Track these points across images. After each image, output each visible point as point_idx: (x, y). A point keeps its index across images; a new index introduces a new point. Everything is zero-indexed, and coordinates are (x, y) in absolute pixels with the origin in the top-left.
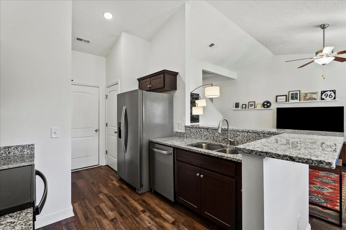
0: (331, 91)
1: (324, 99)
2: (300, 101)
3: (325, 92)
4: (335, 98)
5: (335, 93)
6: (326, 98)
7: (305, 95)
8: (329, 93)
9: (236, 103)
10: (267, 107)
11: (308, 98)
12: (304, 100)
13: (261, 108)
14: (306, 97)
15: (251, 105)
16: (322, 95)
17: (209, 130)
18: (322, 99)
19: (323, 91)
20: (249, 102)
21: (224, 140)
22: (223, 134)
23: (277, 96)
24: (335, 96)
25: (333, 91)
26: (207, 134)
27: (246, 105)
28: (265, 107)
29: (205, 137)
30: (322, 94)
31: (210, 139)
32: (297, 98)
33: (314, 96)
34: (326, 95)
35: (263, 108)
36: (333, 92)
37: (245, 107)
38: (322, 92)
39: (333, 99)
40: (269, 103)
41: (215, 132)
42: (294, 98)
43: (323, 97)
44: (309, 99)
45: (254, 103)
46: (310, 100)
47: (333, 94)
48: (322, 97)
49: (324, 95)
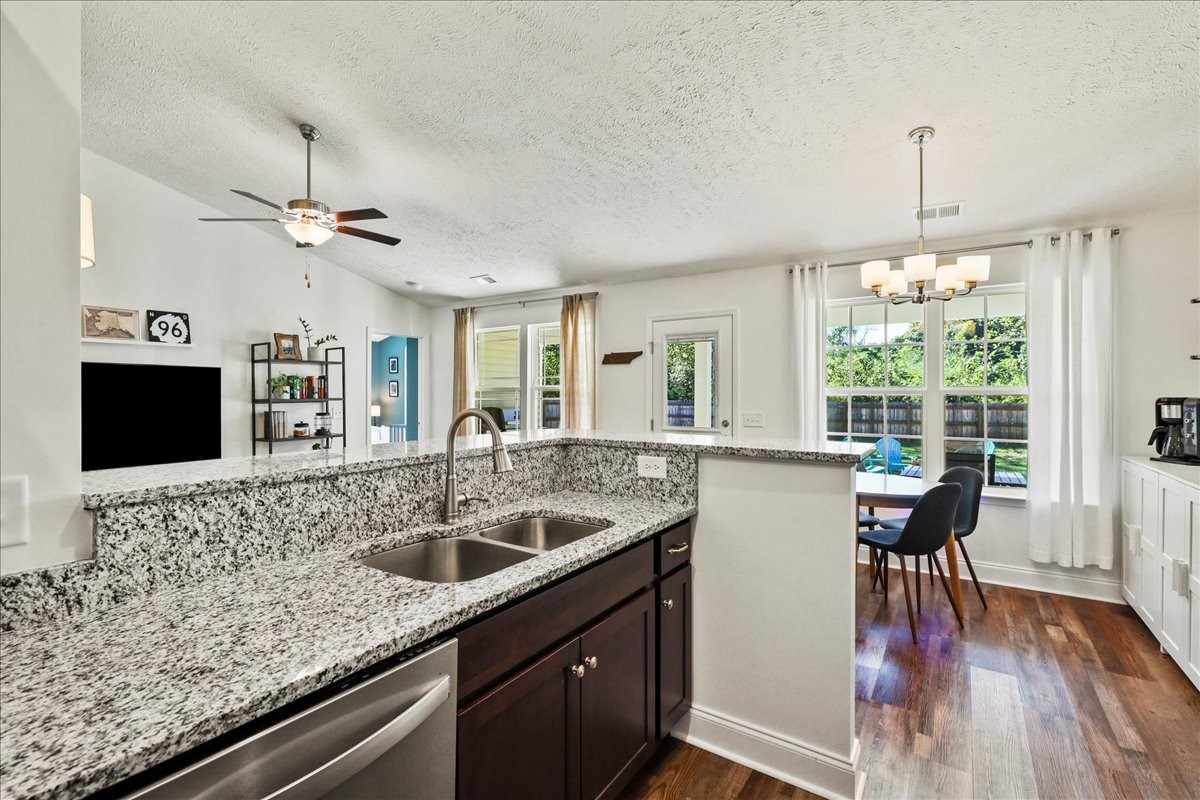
0: (175, 315)
1: (156, 339)
3: (158, 314)
4: (188, 341)
5: (186, 322)
6: (163, 335)
7: (89, 315)
8: (171, 320)
11: (102, 326)
14: (97, 324)
16: (150, 324)
17: (342, 482)
18: (152, 338)
19: (152, 311)
21: (419, 508)
22: (416, 482)
24: (189, 333)
25: (181, 315)
26: (328, 505)
29: (314, 533)
30: (150, 320)
31: (349, 528)
33: (125, 324)
34: (164, 326)
36: (182, 318)
38: (149, 312)
39: (184, 342)
41: (379, 484)
43: (156, 330)
44: (108, 333)
46: (112, 337)
47: (182, 326)
48: (150, 332)
49: (155, 323)
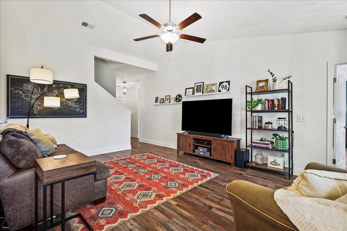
0: (226, 82)
2: (203, 93)
3: (222, 83)
4: (228, 90)
5: (229, 84)
8: (225, 84)
9: (156, 98)
10: (179, 102)
12: (206, 93)
13: (174, 102)
15: (167, 100)
16: (219, 87)
18: (220, 91)
20: (166, 96)
23: (186, 89)
24: (229, 87)
27: (163, 99)
28: (177, 102)
30: (220, 85)
32: (200, 91)
34: (223, 86)
35: (175, 103)
36: (228, 82)
37: (163, 101)
38: (220, 83)
39: (227, 91)
40: (180, 97)
42: (199, 91)
43: (221, 89)
45: (169, 97)
48: (219, 89)
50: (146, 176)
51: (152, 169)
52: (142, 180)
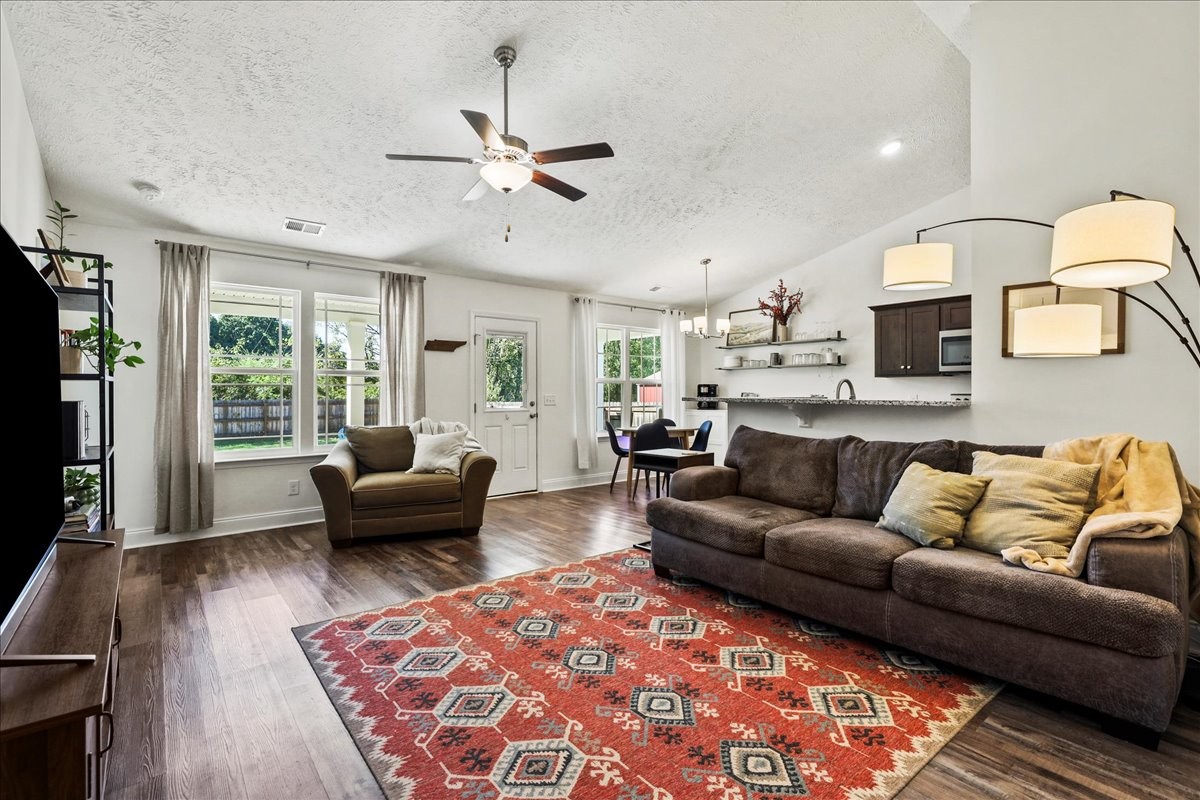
50: (574, 632)
51: (542, 672)
52: (586, 617)
